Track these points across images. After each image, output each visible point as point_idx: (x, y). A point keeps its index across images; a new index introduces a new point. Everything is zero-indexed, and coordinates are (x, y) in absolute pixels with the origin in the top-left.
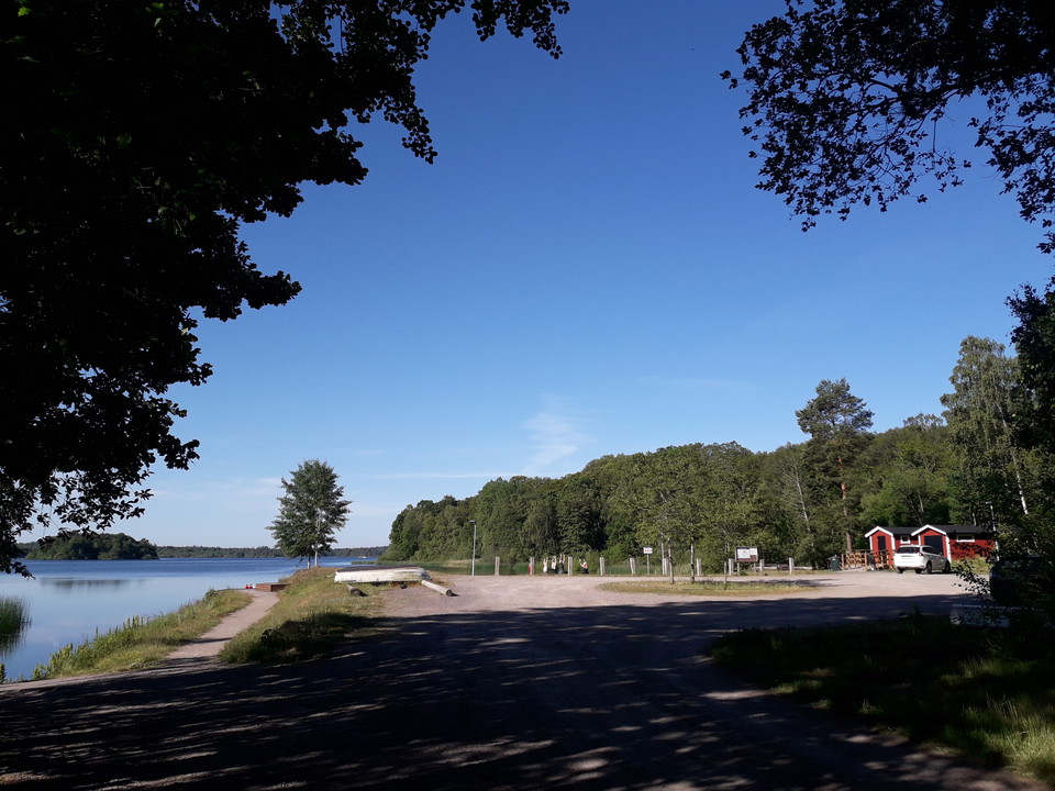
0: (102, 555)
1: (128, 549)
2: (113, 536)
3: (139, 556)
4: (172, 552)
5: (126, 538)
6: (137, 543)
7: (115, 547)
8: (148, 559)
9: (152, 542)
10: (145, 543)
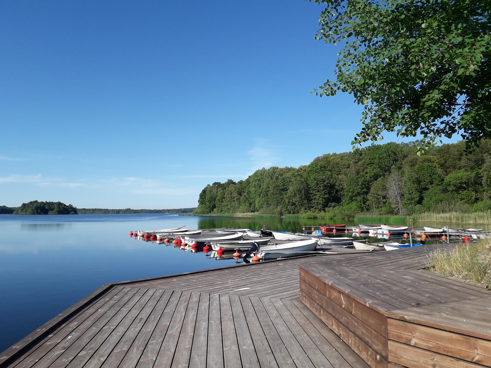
0: (50, 212)
1: (62, 209)
2: (55, 203)
3: (68, 213)
4: (85, 211)
5: (62, 204)
6: (67, 206)
7: (56, 208)
8: (73, 214)
9: (74, 206)
10: (71, 207)
